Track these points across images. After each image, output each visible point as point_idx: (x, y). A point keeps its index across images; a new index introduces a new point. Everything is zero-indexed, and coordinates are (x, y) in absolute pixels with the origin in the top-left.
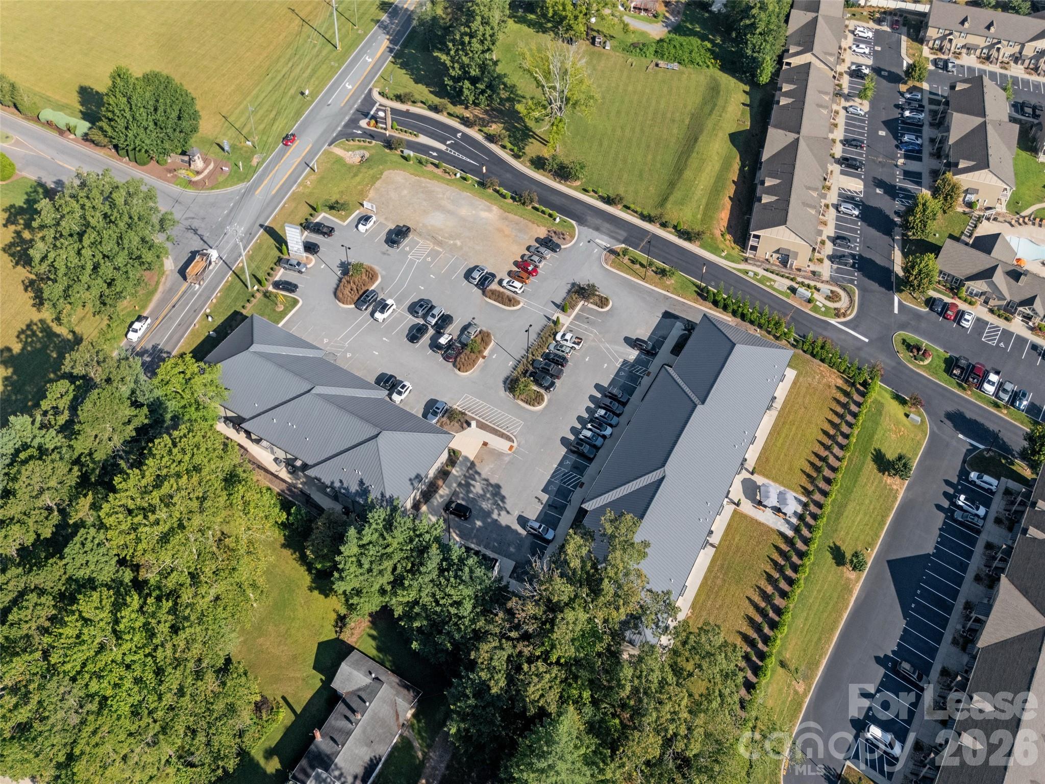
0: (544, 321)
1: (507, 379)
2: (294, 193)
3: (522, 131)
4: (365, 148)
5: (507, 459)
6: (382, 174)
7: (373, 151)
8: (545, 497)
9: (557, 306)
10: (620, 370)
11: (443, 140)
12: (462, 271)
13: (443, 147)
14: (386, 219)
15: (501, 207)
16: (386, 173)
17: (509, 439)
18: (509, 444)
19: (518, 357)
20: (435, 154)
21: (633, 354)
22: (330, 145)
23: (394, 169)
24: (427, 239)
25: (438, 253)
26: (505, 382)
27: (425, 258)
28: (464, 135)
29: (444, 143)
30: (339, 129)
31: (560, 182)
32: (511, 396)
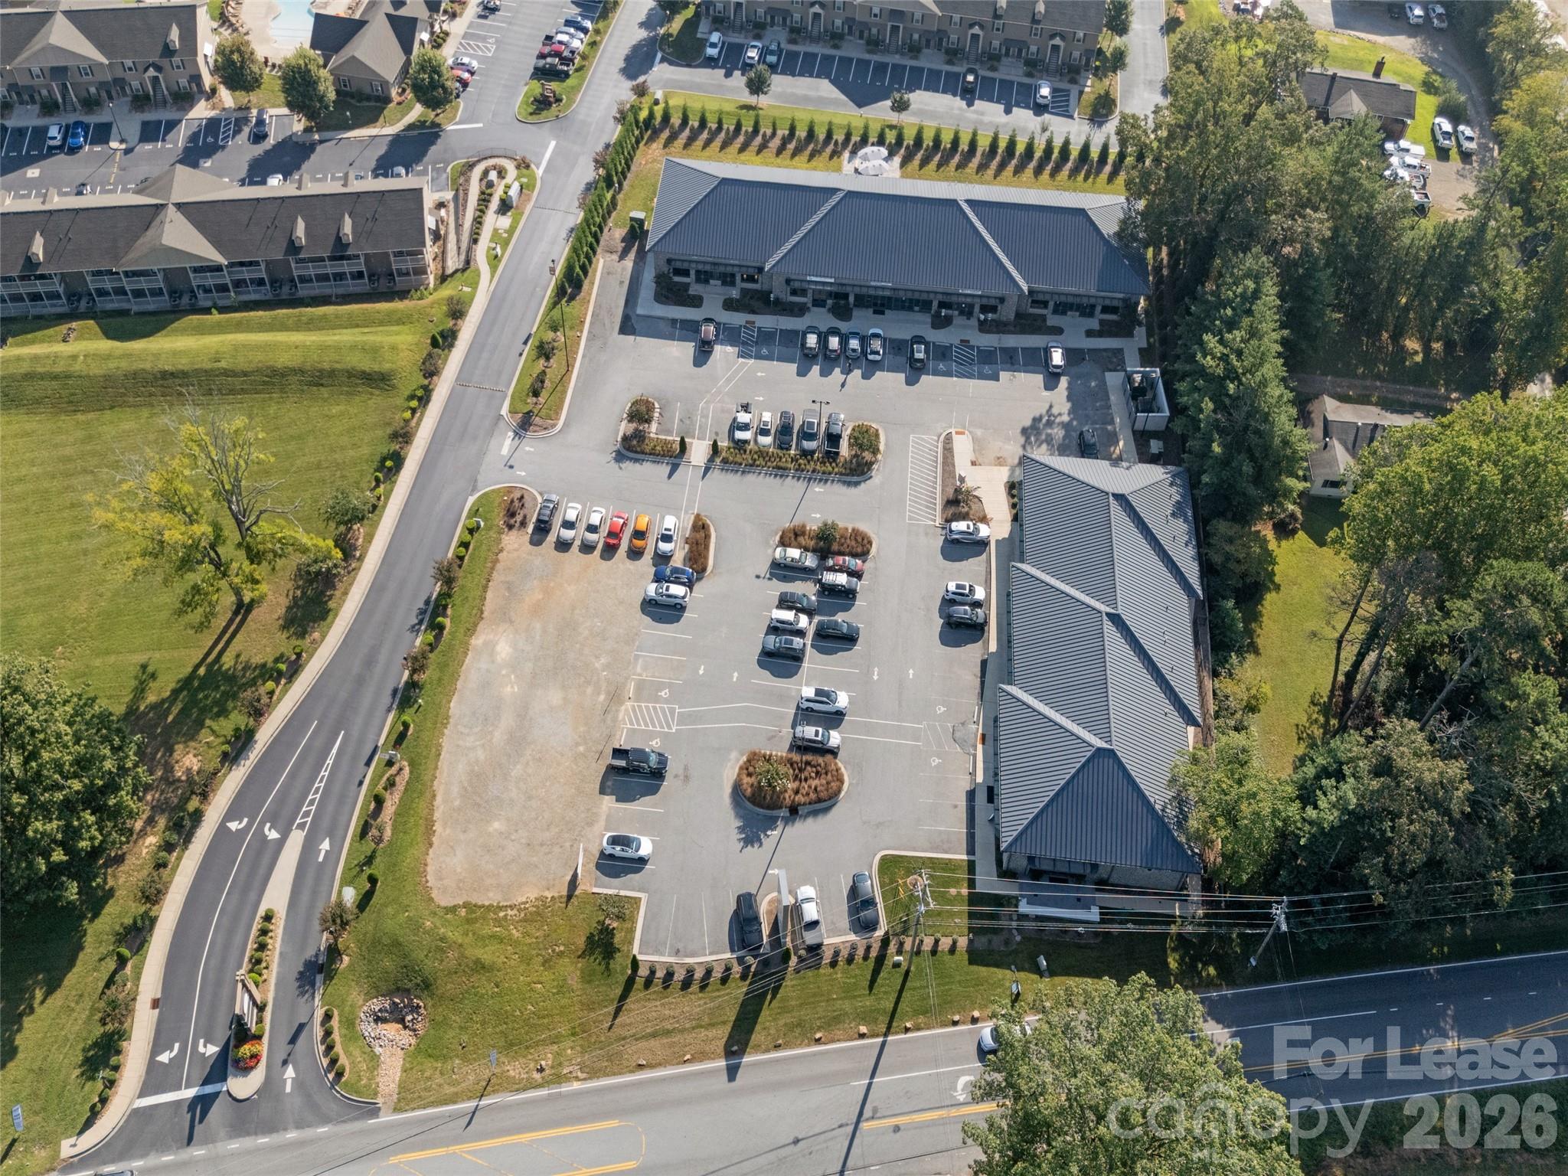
0: (716, 475)
1: (849, 484)
2: (593, 1073)
3: (194, 693)
4: (350, 1023)
5: (979, 432)
6: (453, 909)
7: (355, 996)
8: (1004, 375)
9: (674, 468)
10: (759, 357)
11: (266, 855)
12: (666, 631)
13: (297, 838)
14: (590, 824)
15: (471, 631)
16: (445, 901)
17: (948, 439)
18: (956, 438)
19: (801, 485)
20: (325, 845)
21: (723, 353)
22: (374, 1111)
23: (427, 889)
24: (615, 720)
25: (640, 686)
26: (856, 484)
27: (667, 701)
28: (232, 814)
29: (280, 843)
30: (292, 1135)
31: (361, 559)
32: (875, 466)
